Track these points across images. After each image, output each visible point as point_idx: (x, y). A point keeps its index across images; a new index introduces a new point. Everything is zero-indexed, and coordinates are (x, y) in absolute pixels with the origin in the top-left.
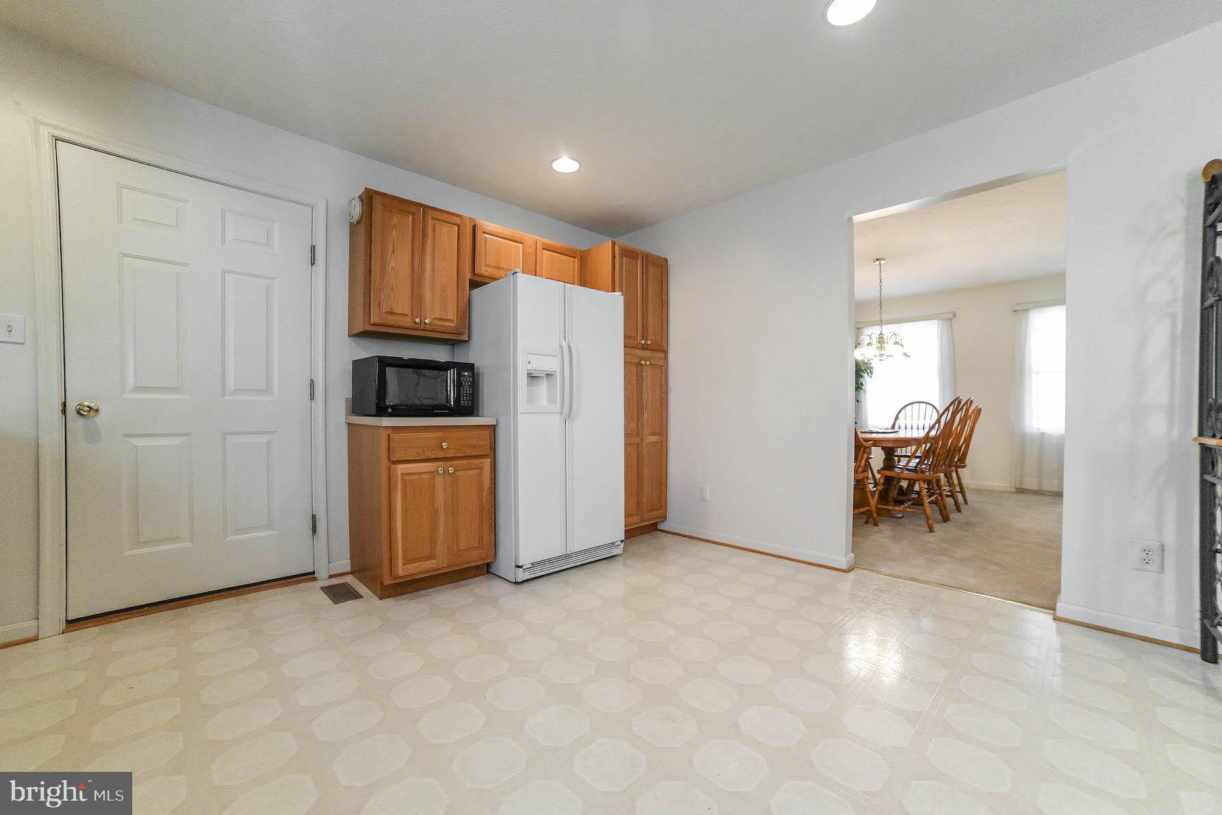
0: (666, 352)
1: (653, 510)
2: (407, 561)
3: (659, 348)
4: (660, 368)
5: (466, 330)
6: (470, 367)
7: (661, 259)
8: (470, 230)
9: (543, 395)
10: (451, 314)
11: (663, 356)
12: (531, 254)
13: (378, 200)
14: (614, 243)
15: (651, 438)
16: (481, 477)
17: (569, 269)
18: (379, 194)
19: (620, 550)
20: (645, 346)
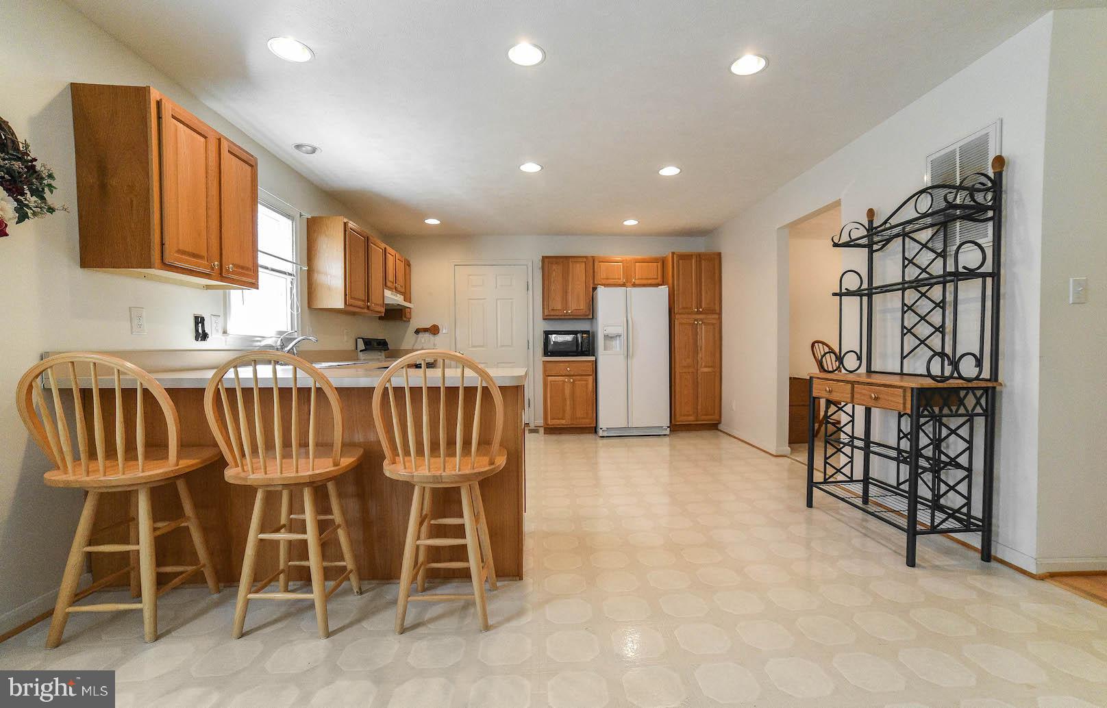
0: (720, 314)
1: (706, 415)
2: (553, 419)
3: (712, 312)
4: (713, 324)
5: (590, 313)
6: (587, 332)
7: (714, 254)
8: (591, 263)
9: (617, 345)
10: (582, 306)
11: (717, 316)
12: (628, 267)
13: (546, 260)
14: (673, 253)
15: (706, 370)
16: (587, 385)
17: (654, 270)
18: (547, 257)
19: (668, 432)
20: (698, 313)
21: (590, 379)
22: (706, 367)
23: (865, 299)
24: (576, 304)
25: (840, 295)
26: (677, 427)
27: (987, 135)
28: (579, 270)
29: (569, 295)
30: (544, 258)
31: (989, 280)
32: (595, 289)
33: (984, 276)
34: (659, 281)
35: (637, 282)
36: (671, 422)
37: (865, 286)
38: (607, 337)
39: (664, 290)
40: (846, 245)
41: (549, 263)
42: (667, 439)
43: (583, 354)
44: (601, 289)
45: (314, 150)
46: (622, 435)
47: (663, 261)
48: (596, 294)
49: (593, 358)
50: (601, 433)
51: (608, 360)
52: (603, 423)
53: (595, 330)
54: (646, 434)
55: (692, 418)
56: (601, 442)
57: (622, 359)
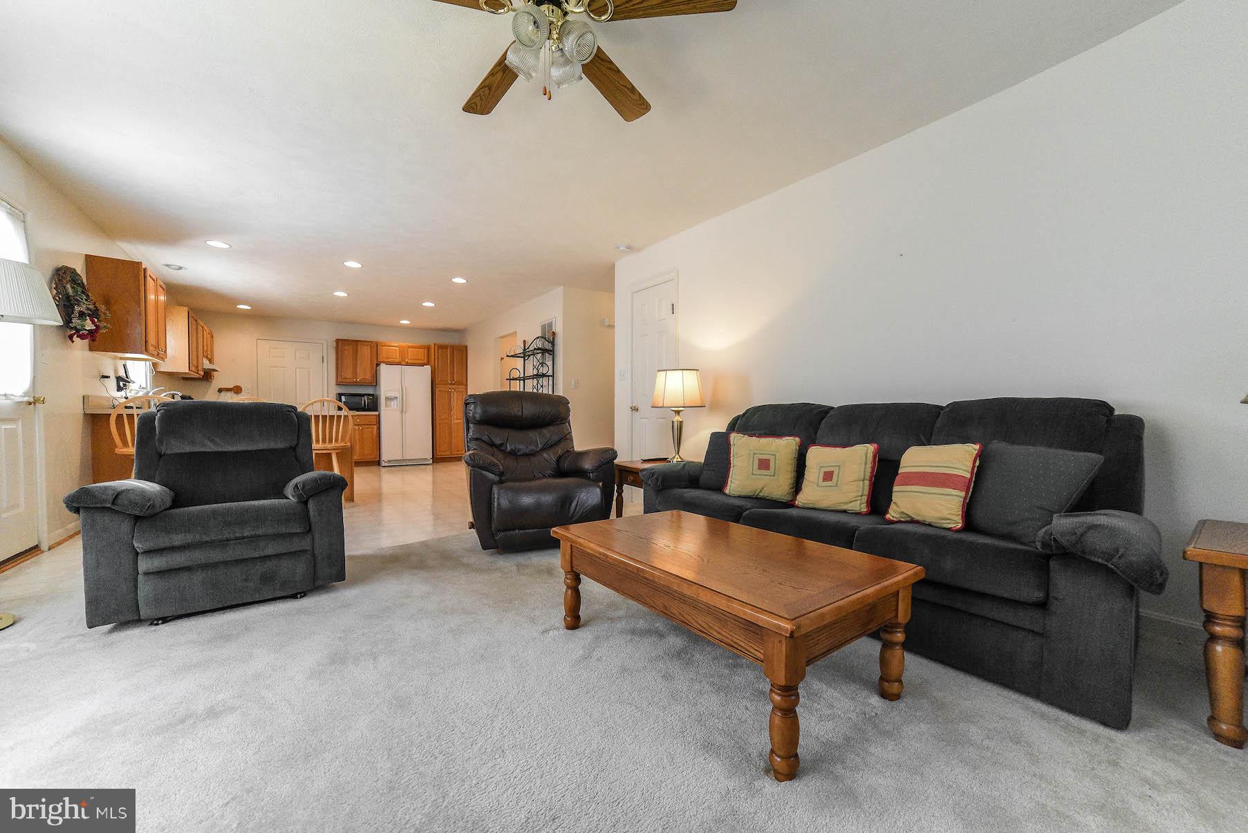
0: (466, 385)
3: (462, 384)
4: (462, 391)
5: (375, 382)
6: (373, 395)
7: (464, 346)
8: (375, 346)
9: (394, 404)
10: (368, 377)
11: (464, 387)
12: (403, 351)
13: (340, 342)
14: (435, 344)
15: (456, 421)
16: (372, 431)
17: (422, 354)
18: (340, 340)
19: (431, 462)
20: (451, 384)
21: (375, 427)
22: (457, 419)
23: (522, 382)
24: (363, 373)
25: (510, 379)
26: (437, 459)
27: (552, 322)
28: (365, 352)
29: (358, 366)
30: (337, 341)
31: (551, 378)
32: (378, 365)
33: (548, 376)
34: (425, 361)
35: (410, 361)
36: (433, 456)
37: (522, 375)
38: (387, 399)
39: (428, 368)
40: (511, 356)
41: (341, 345)
42: (431, 467)
43: (369, 410)
44: (383, 366)
45: (180, 268)
46: (400, 465)
47: (428, 348)
48: (380, 370)
49: (377, 413)
50: (383, 464)
51: (388, 414)
52: (385, 456)
53: (378, 393)
54: (417, 464)
55: (448, 453)
56: (383, 470)
57: (398, 413)
